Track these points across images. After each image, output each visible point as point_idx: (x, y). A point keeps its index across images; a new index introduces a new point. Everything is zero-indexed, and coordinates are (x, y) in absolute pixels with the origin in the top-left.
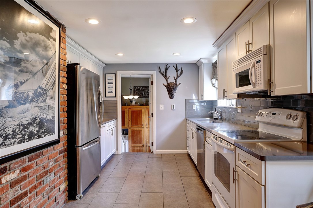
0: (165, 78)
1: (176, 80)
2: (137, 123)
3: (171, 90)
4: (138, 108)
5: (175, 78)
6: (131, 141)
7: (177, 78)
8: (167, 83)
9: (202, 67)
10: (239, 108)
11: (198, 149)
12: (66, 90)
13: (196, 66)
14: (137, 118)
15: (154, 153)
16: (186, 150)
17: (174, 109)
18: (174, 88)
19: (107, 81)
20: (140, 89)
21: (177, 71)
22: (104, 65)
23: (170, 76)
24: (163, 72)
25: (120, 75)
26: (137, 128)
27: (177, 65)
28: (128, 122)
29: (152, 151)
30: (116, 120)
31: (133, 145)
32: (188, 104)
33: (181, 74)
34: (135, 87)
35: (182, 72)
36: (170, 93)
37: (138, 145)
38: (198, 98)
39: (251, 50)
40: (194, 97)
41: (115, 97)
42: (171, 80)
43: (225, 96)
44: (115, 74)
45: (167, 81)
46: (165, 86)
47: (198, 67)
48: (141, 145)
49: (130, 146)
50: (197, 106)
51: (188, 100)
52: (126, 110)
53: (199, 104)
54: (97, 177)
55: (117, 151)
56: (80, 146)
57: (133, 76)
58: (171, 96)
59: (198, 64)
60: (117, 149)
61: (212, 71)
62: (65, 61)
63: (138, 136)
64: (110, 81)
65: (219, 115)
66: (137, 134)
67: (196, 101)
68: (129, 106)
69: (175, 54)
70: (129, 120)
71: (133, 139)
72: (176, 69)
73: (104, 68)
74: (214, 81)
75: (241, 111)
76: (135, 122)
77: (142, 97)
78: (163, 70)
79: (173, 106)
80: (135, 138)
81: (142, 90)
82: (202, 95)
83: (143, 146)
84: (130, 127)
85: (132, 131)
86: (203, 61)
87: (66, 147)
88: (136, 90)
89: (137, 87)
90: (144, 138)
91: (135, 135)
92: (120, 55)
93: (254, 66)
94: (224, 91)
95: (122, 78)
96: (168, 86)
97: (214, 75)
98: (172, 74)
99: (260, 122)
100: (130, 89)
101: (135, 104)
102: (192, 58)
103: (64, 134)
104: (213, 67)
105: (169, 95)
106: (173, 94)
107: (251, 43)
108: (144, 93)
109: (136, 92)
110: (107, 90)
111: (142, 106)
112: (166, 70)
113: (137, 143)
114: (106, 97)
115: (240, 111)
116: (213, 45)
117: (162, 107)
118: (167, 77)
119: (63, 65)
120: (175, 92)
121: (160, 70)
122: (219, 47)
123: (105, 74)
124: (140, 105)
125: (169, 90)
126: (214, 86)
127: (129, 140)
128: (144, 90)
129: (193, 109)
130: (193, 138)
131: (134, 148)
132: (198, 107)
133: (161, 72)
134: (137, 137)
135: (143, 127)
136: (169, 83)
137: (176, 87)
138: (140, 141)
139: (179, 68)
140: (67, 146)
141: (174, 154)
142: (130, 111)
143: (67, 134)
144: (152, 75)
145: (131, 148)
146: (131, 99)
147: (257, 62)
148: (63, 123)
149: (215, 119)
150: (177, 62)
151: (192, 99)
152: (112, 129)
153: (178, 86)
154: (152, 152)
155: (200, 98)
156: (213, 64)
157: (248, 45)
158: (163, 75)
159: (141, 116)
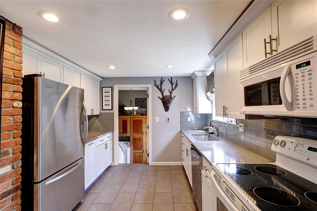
0: (160, 91)
1: (171, 93)
2: (138, 131)
3: (166, 102)
4: (139, 118)
5: (170, 91)
6: (132, 148)
7: (172, 91)
8: (162, 96)
9: (196, 80)
10: (241, 126)
11: (193, 161)
12: (22, 108)
13: (190, 79)
14: (138, 127)
15: (150, 164)
16: (181, 162)
17: (170, 121)
18: (169, 101)
19: (104, 94)
20: (141, 100)
21: (172, 85)
22: (102, 79)
23: (165, 89)
24: (159, 86)
25: (117, 88)
26: (137, 136)
27: (171, 78)
28: (130, 130)
29: (148, 162)
30: (112, 132)
31: (134, 151)
32: (183, 116)
33: (176, 87)
34: (136, 99)
35: (177, 85)
36: (165, 106)
37: (139, 151)
38: (192, 111)
39: (275, 51)
40: (189, 110)
41: (112, 109)
42: (166, 93)
43: (226, 114)
44: (112, 87)
45: (162, 94)
46: (161, 99)
47: (192, 80)
48: (141, 151)
49: (132, 152)
50: (191, 118)
51: (184, 112)
52: (128, 120)
53: (194, 116)
54: (79, 204)
55: (113, 163)
56: (40, 182)
57: (133, 89)
58: (167, 109)
59: (192, 77)
60: (113, 161)
61: (207, 84)
62: (21, 71)
63: (139, 142)
64: (107, 94)
65: (214, 130)
66: (138, 141)
67: (190, 114)
68: (131, 115)
69: (168, 67)
70: (131, 129)
71: (134, 146)
72: (171, 82)
73: (101, 82)
74: (209, 94)
75: (243, 130)
76: (136, 130)
77: (143, 108)
78: (158, 83)
79: (168, 118)
80: (136, 145)
81: (142, 102)
82: (196, 108)
83: (143, 152)
84: (132, 135)
85: (134, 139)
86: (198, 74)
87: (20, 184)
88: (138, 101)
89: (138, 99)
90: (144, 145)
91: (136, 142)
92: (112, 67)
93: (289, 73)
94: (224, 108)
95: (119, 91)
96: (163, 98)
97: (209, 88)
98: (167, 87)
99: (279, 153)
100: (130, 101)
101: (137, 114)
102: (187, 71)
103: (13, 168)
104: (208, 80)
105: (164, 108)
106: (168, 107)
107: (275, 39)
108: (145, 104)
109: (138, 103)
110: (104, 103)
111: (142, 116)
112: (161, 83)
113: (138, 150)
114: (103, 109)
115: (241, 130)
116: (209, 54)
117: (157, 119)
118: (163, 90)
119: (14, 76)
120: (170, 104)
121: (156, 84)
122: (216, 56)
123: (102, 88)
124: (141, 115)
125: (165, 103)
126: (209, 100)
127: (130, 146)
128: (144, 101)
129: (188, 121)
130: (187, 155)
131: (135, 154)
132: (193, 119)
133: (156, 86)
134: (138, 144)
135: (143, 135)
136: (164, 96)
137: (171, 99)
138: (141, 148)
139: (174, 81)
140: (21, 182)
141: (169, 166)
142: (132, 120)
143: (21, 167)
144: (148, 88)
145: (132, 154)
146: (130, 110)
147: (298, 67)
148: (13, 154)
149: (210, 133)
150: (171, 76)
151: (187, 111)
152: (106, 143)
153: (173, 99)
154: (148, 164)
155: (195, 111)
156: (207, 77)
157: (270, 43)
158: (158, 88)
159: (141, 125)
